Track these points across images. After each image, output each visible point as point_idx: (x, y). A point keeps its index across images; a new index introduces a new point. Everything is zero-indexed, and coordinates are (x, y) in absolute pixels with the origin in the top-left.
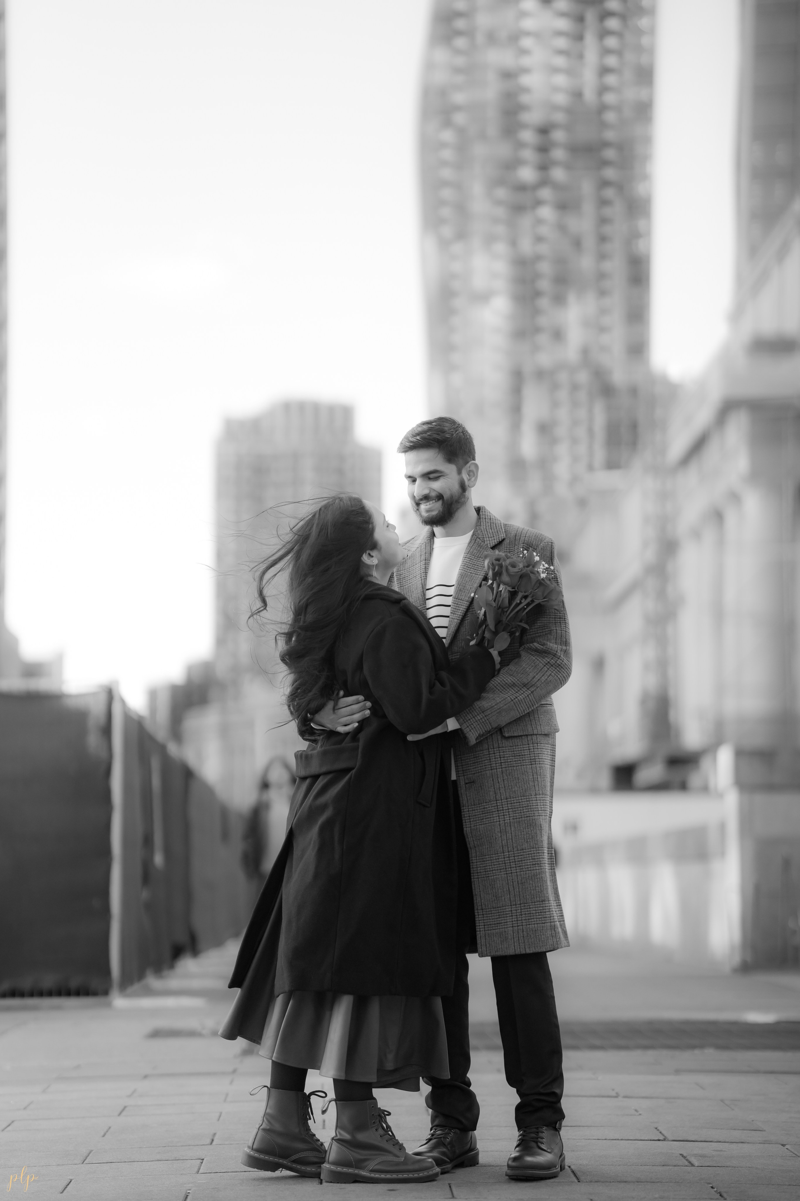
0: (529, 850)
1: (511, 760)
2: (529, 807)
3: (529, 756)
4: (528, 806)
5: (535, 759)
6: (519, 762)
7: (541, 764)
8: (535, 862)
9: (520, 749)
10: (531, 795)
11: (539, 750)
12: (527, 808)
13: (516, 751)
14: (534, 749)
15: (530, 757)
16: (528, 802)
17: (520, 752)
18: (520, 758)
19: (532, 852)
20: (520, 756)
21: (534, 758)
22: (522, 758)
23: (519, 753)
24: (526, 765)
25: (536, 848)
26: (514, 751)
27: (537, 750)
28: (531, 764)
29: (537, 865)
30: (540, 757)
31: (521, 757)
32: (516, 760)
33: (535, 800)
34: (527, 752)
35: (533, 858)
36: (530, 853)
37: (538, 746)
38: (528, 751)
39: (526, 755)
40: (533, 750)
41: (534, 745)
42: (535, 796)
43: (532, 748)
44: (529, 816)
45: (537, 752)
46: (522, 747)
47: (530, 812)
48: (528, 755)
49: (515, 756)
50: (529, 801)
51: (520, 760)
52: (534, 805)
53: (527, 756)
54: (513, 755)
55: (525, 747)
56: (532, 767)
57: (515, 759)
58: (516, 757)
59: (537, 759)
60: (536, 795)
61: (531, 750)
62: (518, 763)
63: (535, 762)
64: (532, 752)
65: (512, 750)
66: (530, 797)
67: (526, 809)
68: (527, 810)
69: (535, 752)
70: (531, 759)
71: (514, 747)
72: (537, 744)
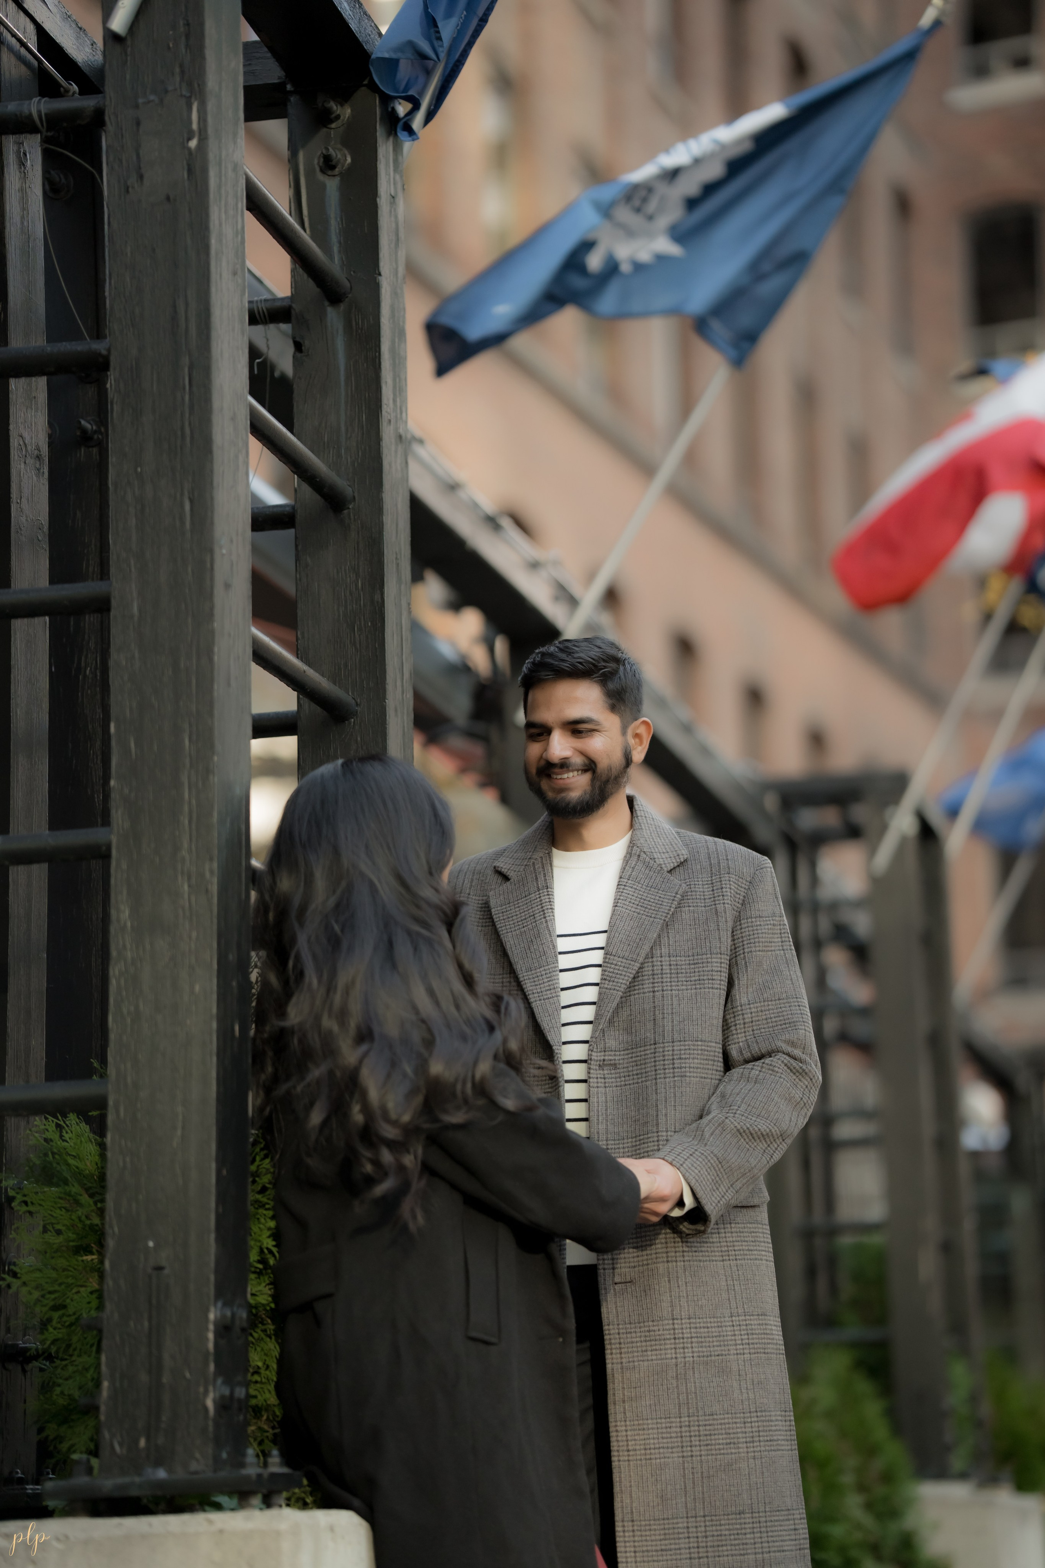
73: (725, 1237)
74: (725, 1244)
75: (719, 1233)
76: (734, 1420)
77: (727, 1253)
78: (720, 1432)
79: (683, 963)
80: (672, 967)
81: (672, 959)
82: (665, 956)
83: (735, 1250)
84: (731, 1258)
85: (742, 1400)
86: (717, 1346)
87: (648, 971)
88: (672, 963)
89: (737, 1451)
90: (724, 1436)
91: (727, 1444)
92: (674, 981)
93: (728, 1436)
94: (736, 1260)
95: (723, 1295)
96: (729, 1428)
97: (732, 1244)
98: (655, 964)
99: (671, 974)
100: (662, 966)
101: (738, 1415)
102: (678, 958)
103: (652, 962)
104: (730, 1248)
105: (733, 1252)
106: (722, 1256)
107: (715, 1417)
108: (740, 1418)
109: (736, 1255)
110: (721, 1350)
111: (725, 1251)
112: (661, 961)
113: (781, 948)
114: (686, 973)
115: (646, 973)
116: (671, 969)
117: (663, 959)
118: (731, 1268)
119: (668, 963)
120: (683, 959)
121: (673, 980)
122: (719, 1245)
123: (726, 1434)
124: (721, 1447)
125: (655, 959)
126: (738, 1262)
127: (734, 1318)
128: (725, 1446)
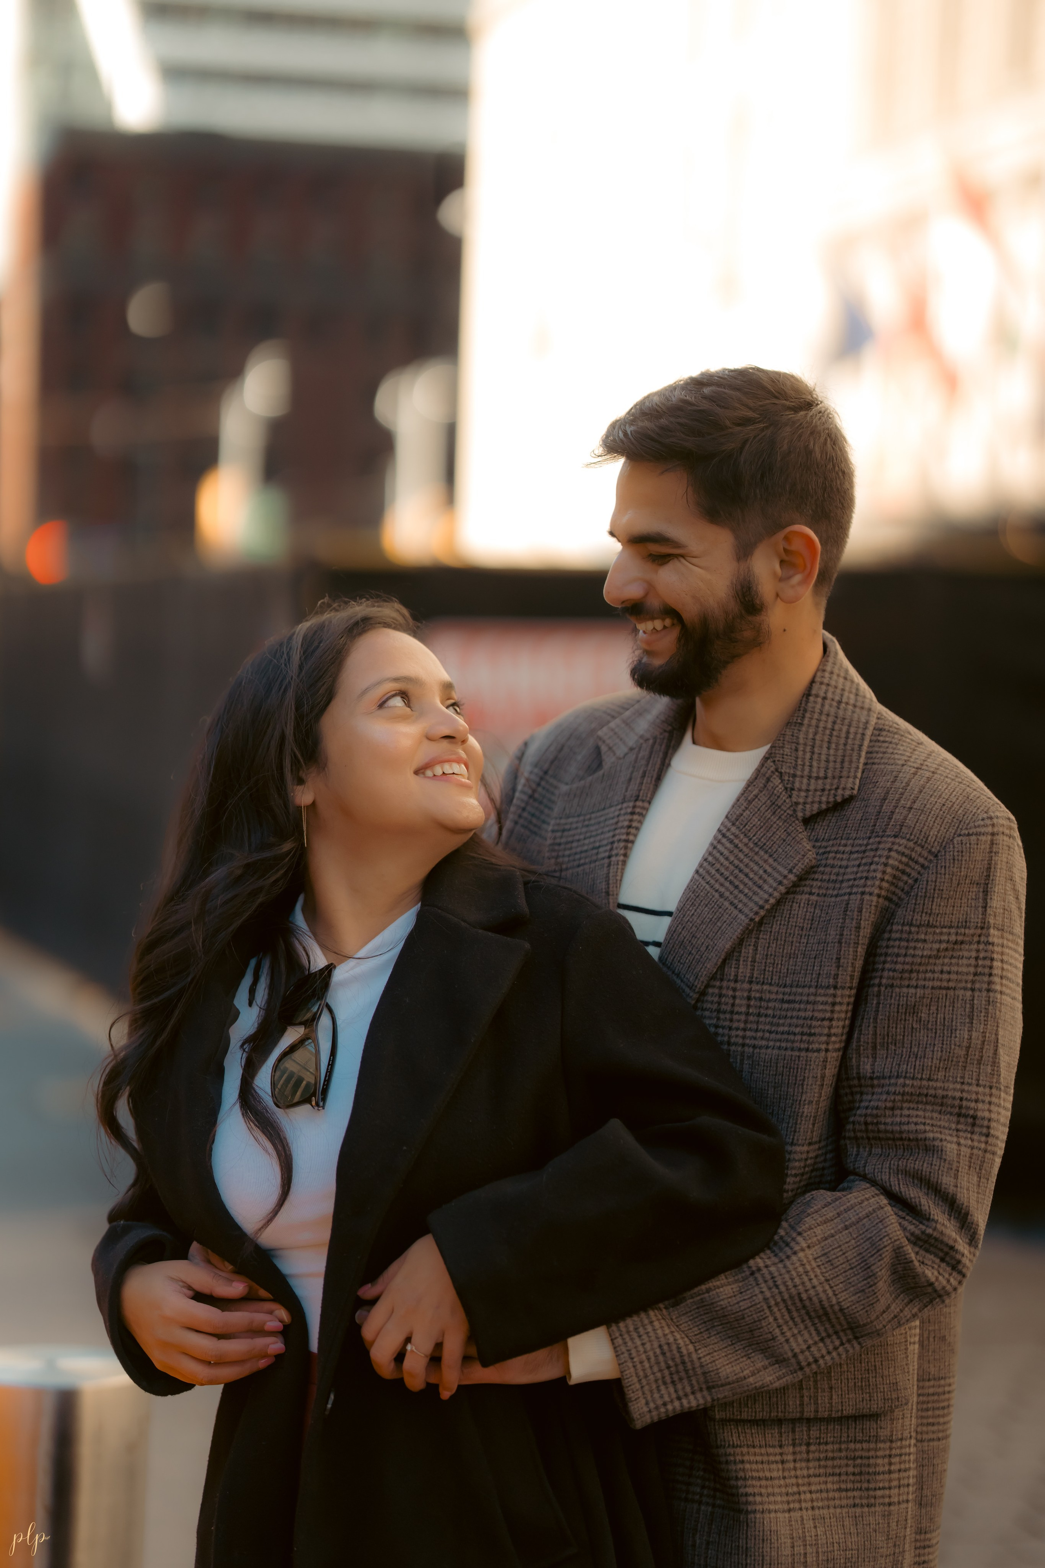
73: (795, 1469)
74: (794, 1481)
75: (783, 1462)
77: (797, 1497)
79: (773, 996)
80: (752, 1003)
81: (755, 987)
82: (743, 982)
83: (811, 1492)
87: (712, 1002)
88: (753, 994)
92: (750, 1030)
97: (806, 1480)
98: (724, 992)
99: (747, 1014)
100: (734, 997)
102: (765, 987)
103: (721, 988)
104: (802, 1489)
105: (808, 1496)
106: (788, 1503)
109: (812, 1501)
111: (794, 1494)
112: (734, 990)
113: (969, 985)
114: (774, 1016)
115: (709, 1006)
116: (749, 1006)
117: (738, 985)
118: (803, 1524)
119: (745, 994)
120: (774, 989)
121: (749, 1026)
122: (782, 1482)
125: (725, 984)
126: (817, 1512)
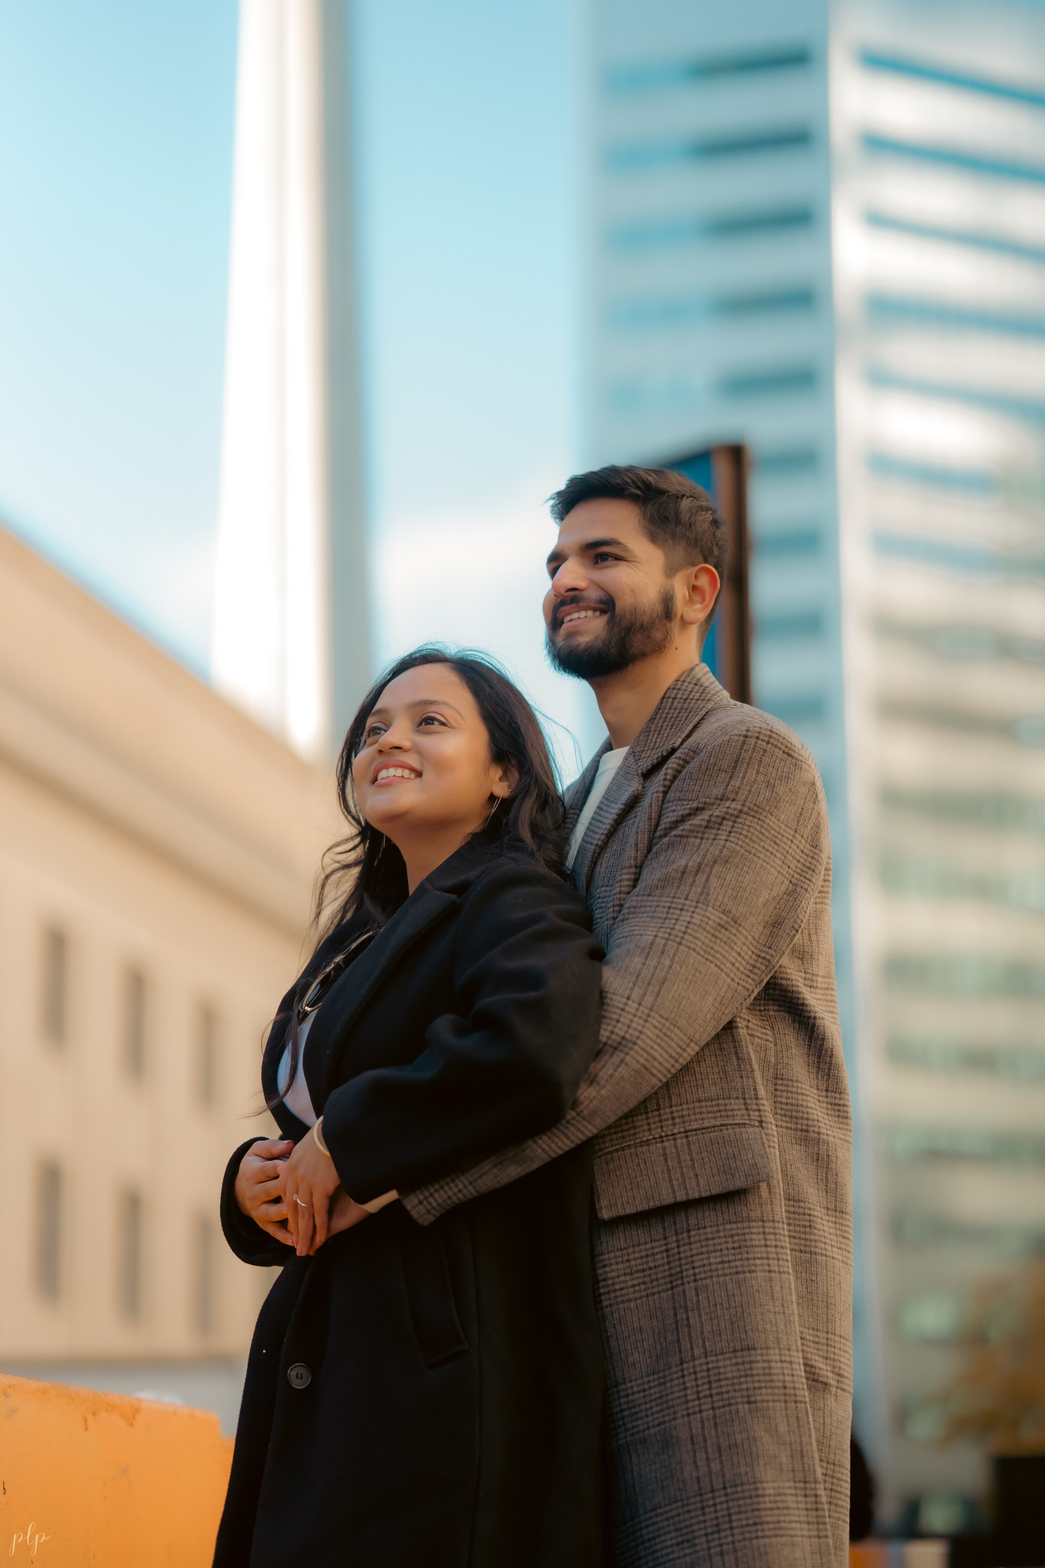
0: (668, 1508)
1: (623, 1285)
2: (664, 1399)
3: (666, 1267)
4: (661, 1397)
5: (681, 1272)
6: (643, 1287)
7: (701, 1279)
8: (682, 1535)
9: (644, 1254)
10: (670, 1368)
11: (693, 1246)
12: (659, 1401)
13: (635, 1259)
14: (678, 1247)
15: (670, 1269)
16: (662, 1387)
17: (645, 1260)
18: (644, 1276)
19: (675, 1512)
20: (644, 1270)
21: (678, 1269)
22: (650, 1275)
23: (642, 1264)
24: (659, 1292)
25: (682, 1500)
26: (629, 1261)
27: (687, 1248)
28: (672, 1288)
29: (686, 1545)
30: (696, 1264)
31: (647, 1273)
32: (635, 1282)
33: (678, 1378)
34: (663, 1258)
35: (678, 1526)
36: (670, 1514)
37: (689, 1237)
38: (665, 1254)
39: (658, 1266)
40: (676, 1251)
41: (680, 1237)
42: (679, 1368)
43: (675, 1245)
44: (664, 1422)
45: (689, 1253)
46: (648, 1246)
47: (666, 1412)
48: (663, 1265)
49: (631, 1274)
50: (664, 1383)
51: (644, 1283)
52: (675, 1392)
53: (661, 1269)
54: (628, 1271)
55: (656, 1247)
56: (673, 1295)
57: (632, 1280)
58: (635, 1275)
59: (687, 1270)
60: (682, 1364)
61: (670, 1253)
62: (640, 1291)
63: (682, 1278)
64: (673, 1255)
65: (626, 1258)
66: (667, 1373)
67: (657, 1405)
68: (659, 1408)
69: (682, 1255)
70: (671, 1275)
71: (631, 1250)
72: (688, 1231)
76: (686, 1509)
78: (667, 1529)
84: (685, 1280)
85: (698, 1479)
86: (658, 1412)
89: (692, 1550)
90: (674, 1534)
91: (678, 1544)
93: (679, 1533)
94: (695, 1281)
95: (670, 1337)
96: (679, 1522)
101: (692, 1500)
107: (659, 1511)
108: (695, 1503)
110: (664, 1416)
123: (676, 1530)
124: (670, 1550)
127: (685, 1366)
128: (675, 1548)
